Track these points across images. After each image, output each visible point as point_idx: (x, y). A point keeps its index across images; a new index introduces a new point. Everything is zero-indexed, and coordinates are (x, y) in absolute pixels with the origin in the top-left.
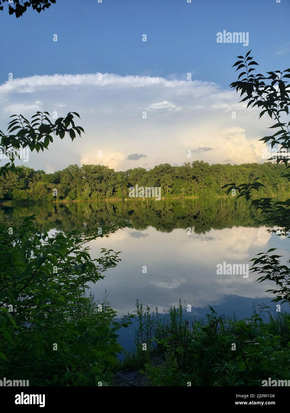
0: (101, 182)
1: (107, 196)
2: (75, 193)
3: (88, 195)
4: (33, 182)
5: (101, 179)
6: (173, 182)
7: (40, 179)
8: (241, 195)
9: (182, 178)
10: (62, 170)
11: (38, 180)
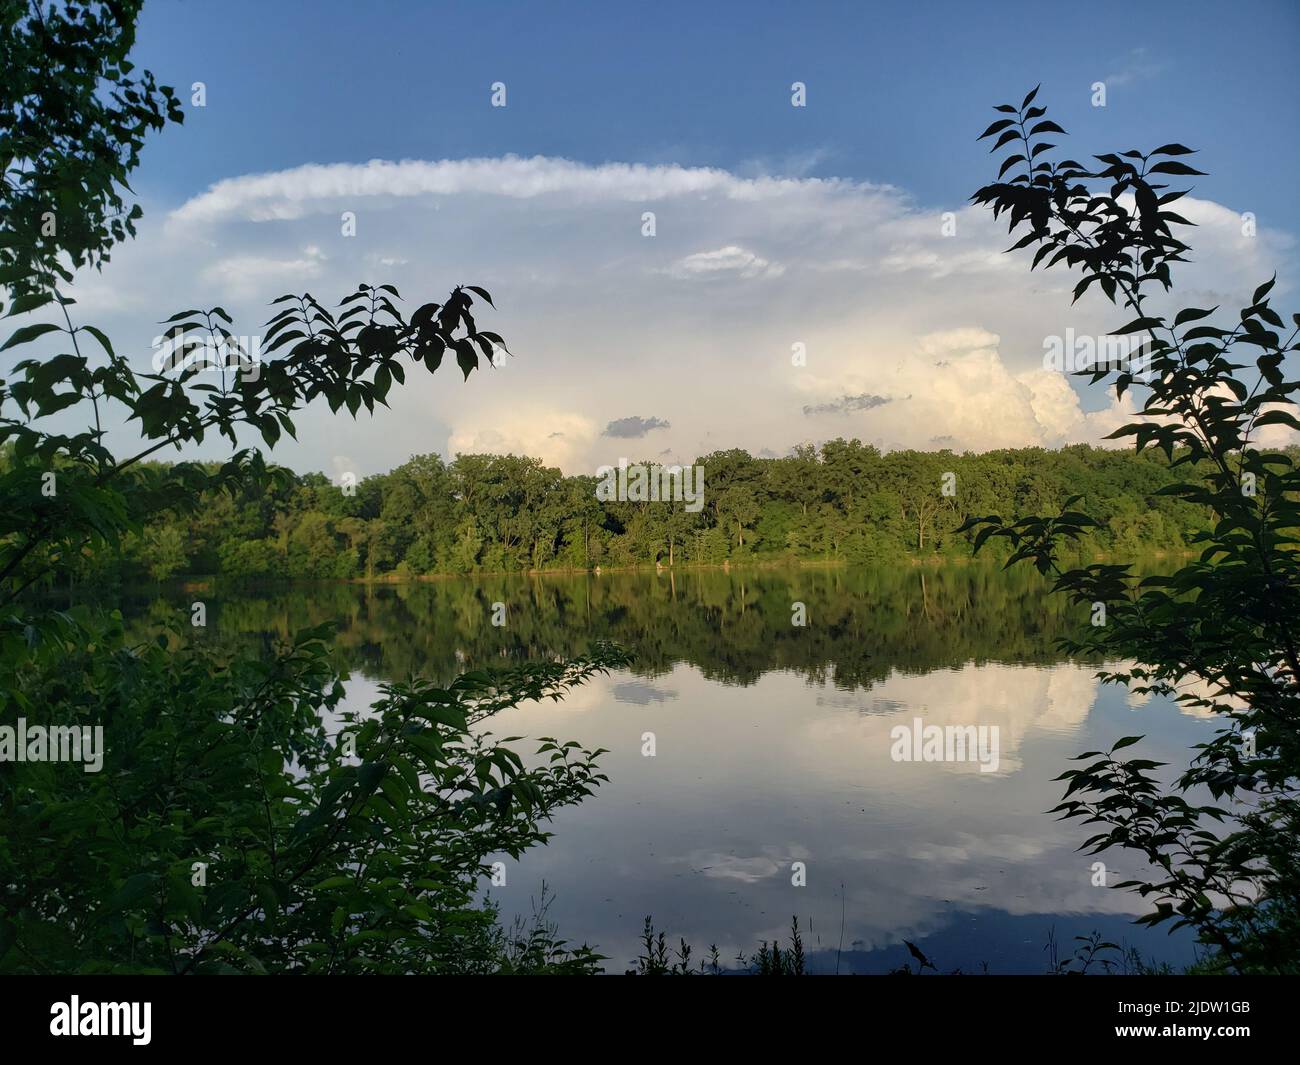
0: (515, 513)
1: (536, 559)
2: (428, 552)
3: (473, 555)
4: (288, 514)
5: (516, 501)
6: (757, 511)
7: (313, 502)
8: (1022, 554)
9: (789, 497)
10: (387, 474)
11: (304, 506)
